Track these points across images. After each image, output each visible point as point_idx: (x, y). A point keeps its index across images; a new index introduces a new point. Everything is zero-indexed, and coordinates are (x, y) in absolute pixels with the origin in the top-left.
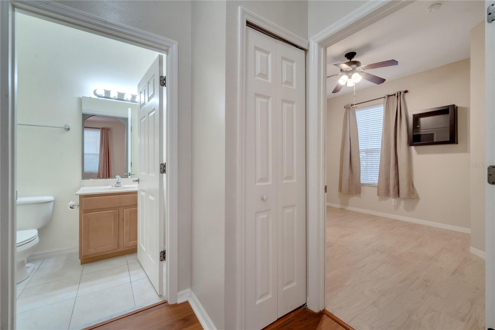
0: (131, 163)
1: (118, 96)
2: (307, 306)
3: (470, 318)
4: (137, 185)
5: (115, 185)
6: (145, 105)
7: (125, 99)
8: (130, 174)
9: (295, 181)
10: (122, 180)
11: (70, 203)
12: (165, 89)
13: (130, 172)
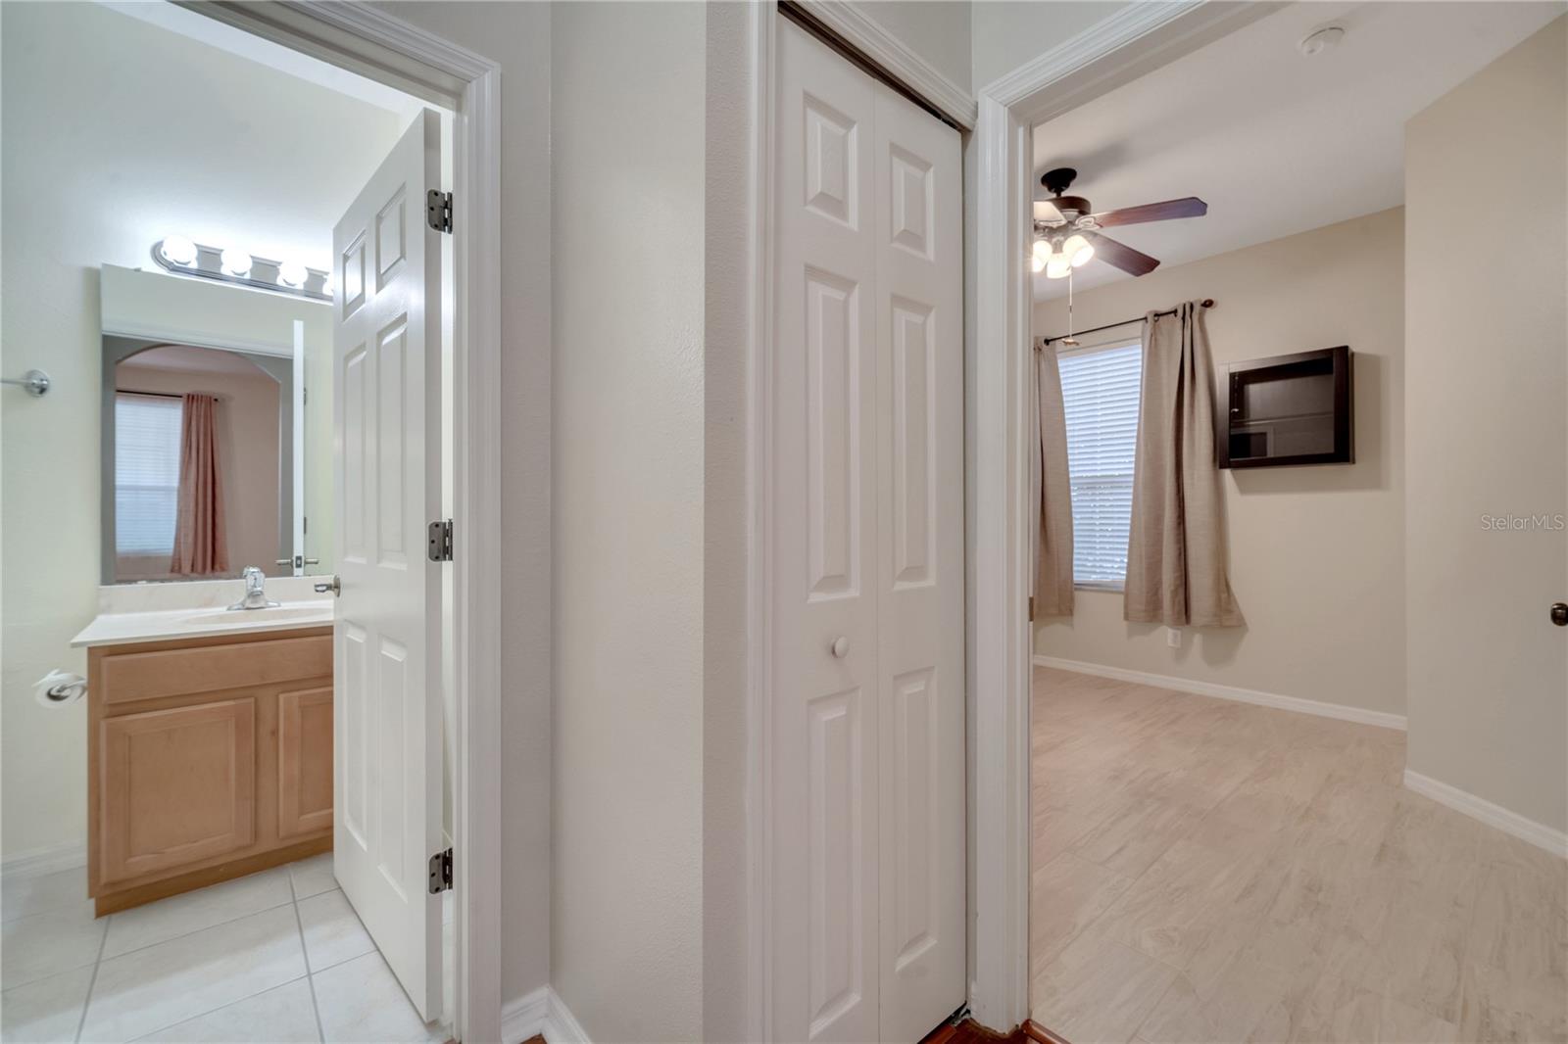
0: (305, 520)
1: (251, 270)
2: (968, 1011)
3: (1465, 1008)
4: (331, 602)
5: (243, 604)
6: (364, 302)
7: (280, 282)
8: (299, 562)
9: (931, 581)
10: (272, 586)
11: (46, 679)
12: (447, 240)
13: (301, 554)
